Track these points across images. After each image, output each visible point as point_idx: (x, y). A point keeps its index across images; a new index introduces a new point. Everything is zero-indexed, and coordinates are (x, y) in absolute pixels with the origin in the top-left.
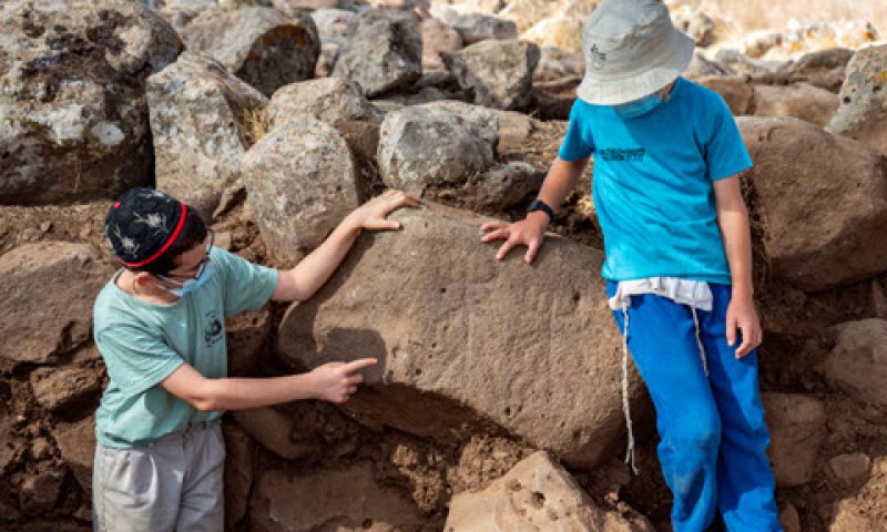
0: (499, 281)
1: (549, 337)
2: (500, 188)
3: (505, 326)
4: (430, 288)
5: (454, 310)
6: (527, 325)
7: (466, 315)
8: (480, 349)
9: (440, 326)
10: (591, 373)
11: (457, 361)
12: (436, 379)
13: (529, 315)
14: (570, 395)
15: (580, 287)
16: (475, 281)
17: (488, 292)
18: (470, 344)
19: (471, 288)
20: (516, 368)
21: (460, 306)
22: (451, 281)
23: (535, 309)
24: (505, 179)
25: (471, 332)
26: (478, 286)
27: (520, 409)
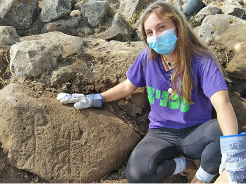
0: (48, 126)
1: (69, 149)
2: (56, 80)
3: (51, 144)
4: (19, 128)
5: (30, 137)
6: (60, 144)
7: (35, 139)
8: (41, 153)
9: (24, 144)
10: (87, 163)
11: (31, 158)
12: (23, 165)
13: (61, 139)
14: (78, 172)
15: (83, 128)
16: (38, 125)
17: (44, 130)
18: (36, 151)
19: (37, 128)
20: (56, 161)
21: (32, 135)
22: (28, 125)
23: (63, 137)
24: (59, 75)
25: (37, 146)
26: (39, 127)
27: (57, 178)
